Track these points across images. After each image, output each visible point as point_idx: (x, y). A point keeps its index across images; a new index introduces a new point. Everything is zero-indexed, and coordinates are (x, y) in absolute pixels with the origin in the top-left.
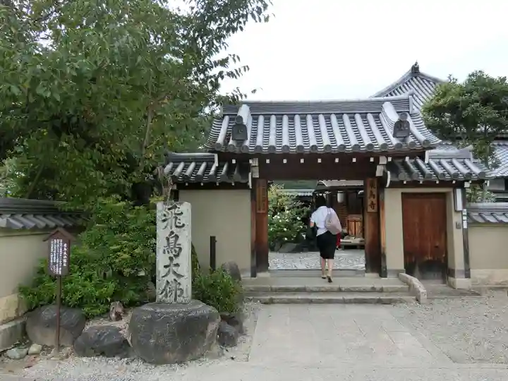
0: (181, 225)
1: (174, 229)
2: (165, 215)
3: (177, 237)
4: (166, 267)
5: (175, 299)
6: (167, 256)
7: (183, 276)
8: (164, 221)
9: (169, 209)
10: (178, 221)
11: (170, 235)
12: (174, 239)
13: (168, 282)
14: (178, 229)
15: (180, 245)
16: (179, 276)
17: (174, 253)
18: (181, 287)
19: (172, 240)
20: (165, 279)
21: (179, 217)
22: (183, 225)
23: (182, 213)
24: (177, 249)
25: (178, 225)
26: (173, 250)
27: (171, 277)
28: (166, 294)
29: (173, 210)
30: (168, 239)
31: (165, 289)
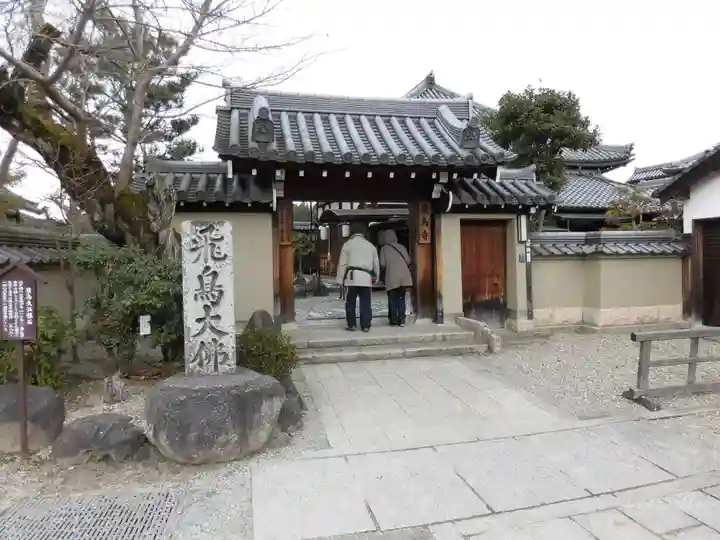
0: (222, 256)
1: (211, 263)
2: (195, 241)
3: (215, 274)
4: (199, 320)
5: (216, 368)
6: (201, 303)
7: (227, 334)
8: (193, 250)
9: (201, 232)
10: (216, 250)
11: (204, 272)
12: (210, 278)
13: (202, 343)
14: (218, 263)
15: (220, 286)
16: (221, 333)
17: (211, 299)
18: (224, 350)
19: (207, 280)
20: (200, 339)
21: (217, 244)
22: (226, 256)
23: (222, 238)
24: (216, 294)
25: (216, 256)
26: (209, 295)
27: (208, 336)
28: (201, 364)
29: (207, 234)
30: (200, 278)
31: (199, 354)
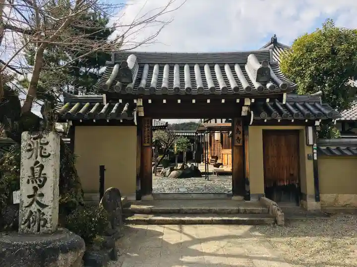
0: (47, 154)
1: (39, 159)
2: (30, 145)
3: (42, 167)
4: (29, 197)
5: (39, 230)
6: (31, 185)
7: (48, 206)
8: (29, 150)
9: (34, 139)
10: (43, 151)
11: (35, 165)
12: (38, 169)
13: (31, 211)
14: (44, 159)
15: (45, 174)
16: (43, 206)
17: (38, 183)
18: (45, 217)
19: (37, 169)
20: (29, 209)
21: (44, 147)
22: (49, 155)
23: (47, 143)
24: (42, 179)
25: (43, 154)
26: (37, 180)
27: (35, 207)
28: (29, 227)
29: (39, 140)
30: (32, 169)
31: (28, 219)
